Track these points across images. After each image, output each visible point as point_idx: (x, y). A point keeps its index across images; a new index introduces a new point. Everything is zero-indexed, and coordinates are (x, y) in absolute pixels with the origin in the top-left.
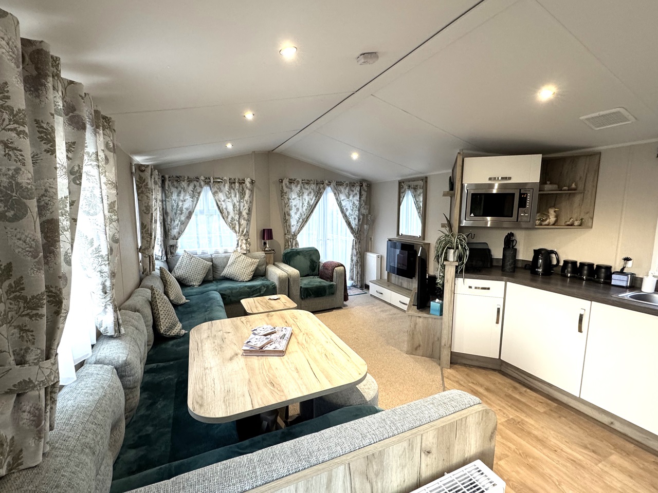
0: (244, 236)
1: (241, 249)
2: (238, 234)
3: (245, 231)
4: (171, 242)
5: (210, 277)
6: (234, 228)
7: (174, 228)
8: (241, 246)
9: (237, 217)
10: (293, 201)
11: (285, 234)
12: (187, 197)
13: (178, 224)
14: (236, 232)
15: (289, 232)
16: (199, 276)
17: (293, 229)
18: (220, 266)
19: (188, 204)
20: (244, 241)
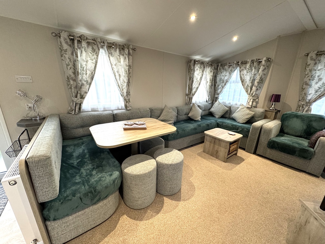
0: (253, 97)
1: (248, 104)
2: (249, 95)
3: (254, 94)
4: (216, 96)
5: (227, 116)
6: (247, 91)
7: (219, 90)
8: (249, 103)
9: (250, 85)
10: (317, 72)
11: (300, 101)
12: (227, 74)
13: (221, 88)
14: (248, 94)
15: (304, 99)
16: (219, 114)
17: (309, 97)
18: (233, 111)
19: (226, 78)
20: (252, 100)
